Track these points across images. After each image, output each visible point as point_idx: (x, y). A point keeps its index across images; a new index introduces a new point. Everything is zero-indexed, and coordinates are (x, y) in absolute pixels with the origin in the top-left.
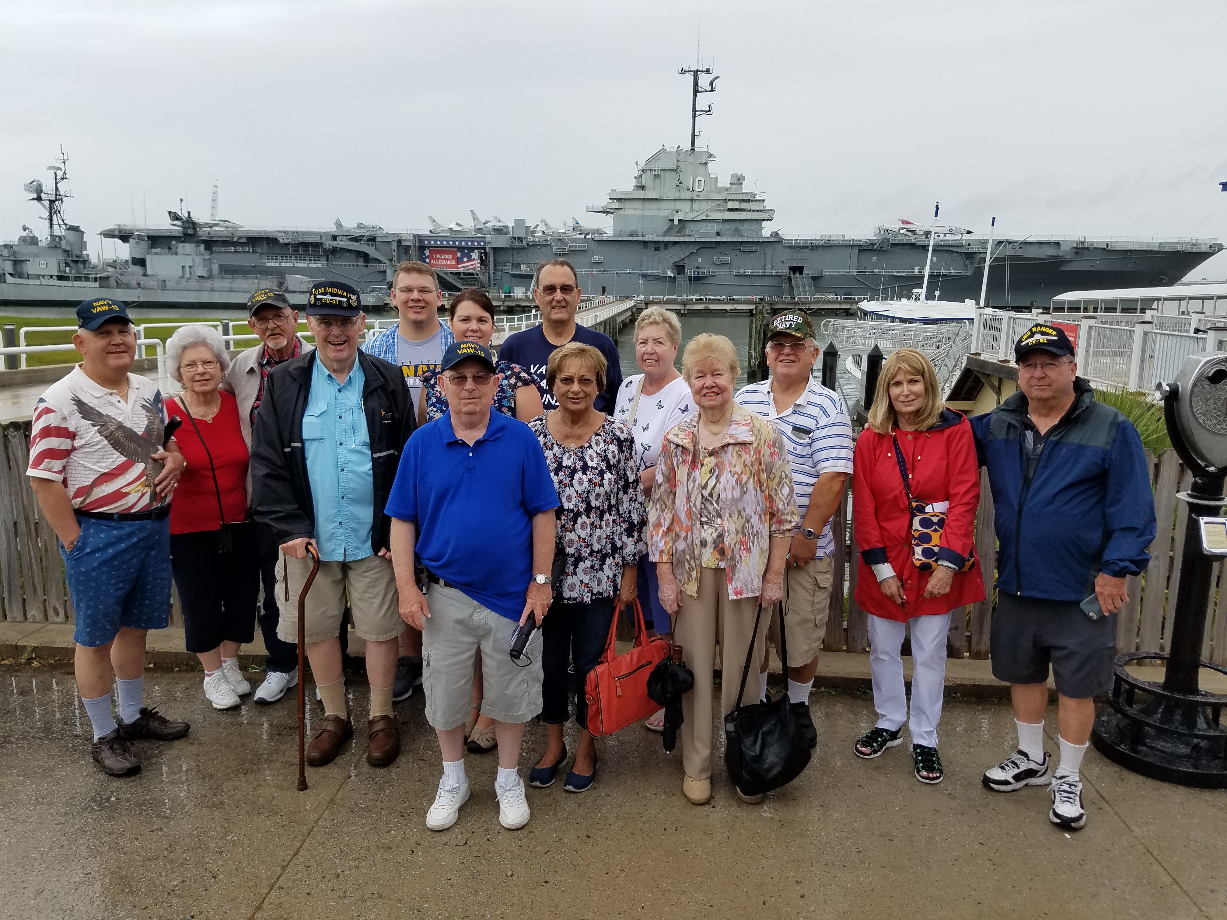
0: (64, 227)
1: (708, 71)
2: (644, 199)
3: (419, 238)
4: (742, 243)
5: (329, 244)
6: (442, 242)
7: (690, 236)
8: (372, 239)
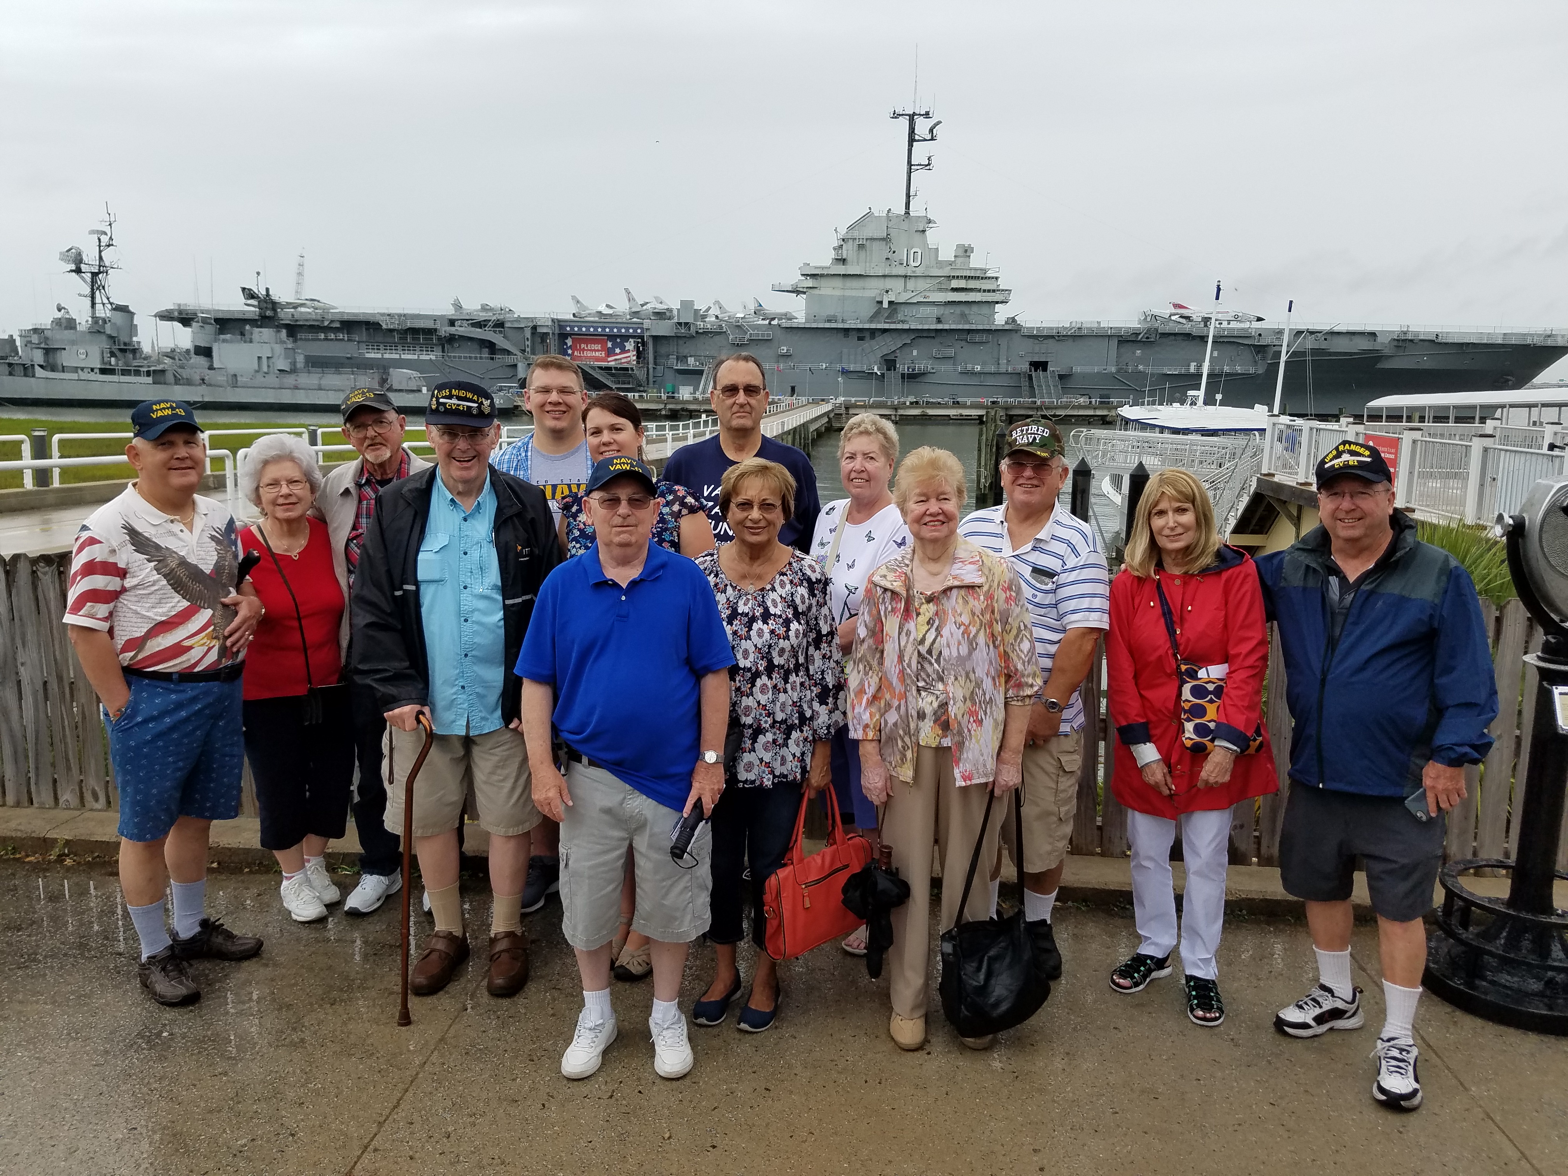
0: (109, 306)
1: (927, 115)
2: (844, 275)
3: (560, 324)
4: (969, 331)
5: (445, 330)
6: (588, 328)
7: (903, 322)
8: (499, 325)
